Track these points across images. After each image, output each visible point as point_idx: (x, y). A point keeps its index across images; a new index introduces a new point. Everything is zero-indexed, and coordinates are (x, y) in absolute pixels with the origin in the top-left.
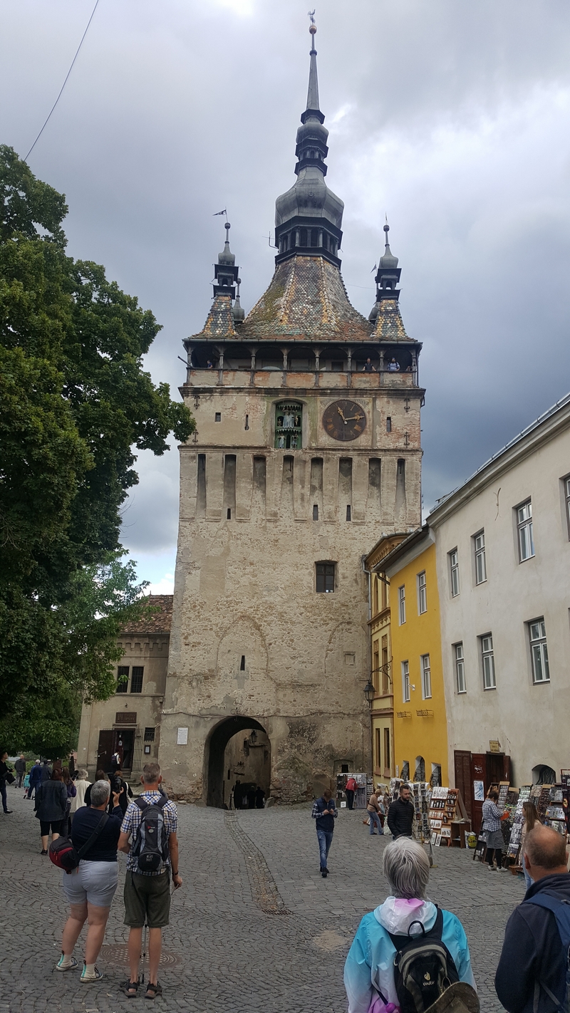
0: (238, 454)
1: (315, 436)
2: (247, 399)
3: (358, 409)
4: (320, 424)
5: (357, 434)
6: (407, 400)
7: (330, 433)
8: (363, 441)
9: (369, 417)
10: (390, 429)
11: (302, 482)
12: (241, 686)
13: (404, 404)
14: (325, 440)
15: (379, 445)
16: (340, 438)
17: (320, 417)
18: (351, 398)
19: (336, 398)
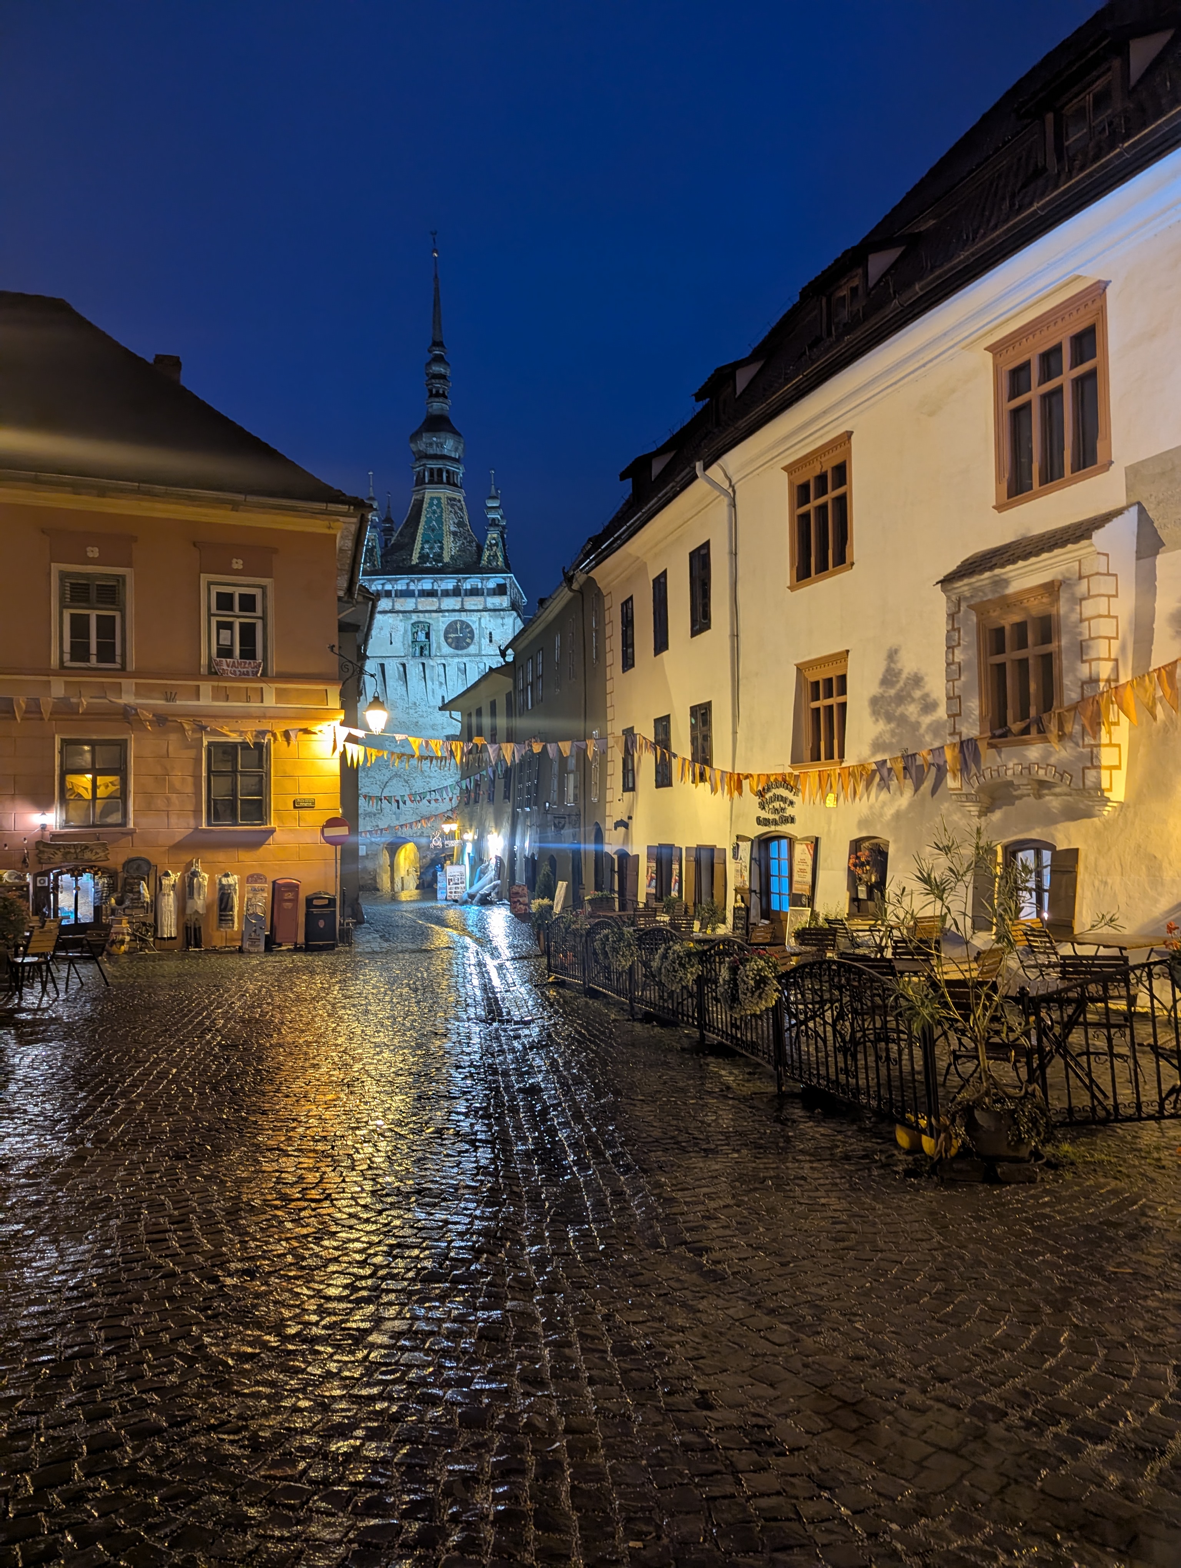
0: (385, 662)
1: (439, 647)
2: (391, 621)
3: (468, 626)
4: (442, 639)
5: (468, 645)
6: (503, 618)
7: (450, 645)
8: (472, 649)
9: (476, 632)
10: (491, 641)
11: (433, 681)
12: (398, 819)
13: (500, 621)
14: (446, 649)
15: (483, 653)
16: (457, 648)
17: (442, 634)
18: (463, 619)
19: (453, 619)
